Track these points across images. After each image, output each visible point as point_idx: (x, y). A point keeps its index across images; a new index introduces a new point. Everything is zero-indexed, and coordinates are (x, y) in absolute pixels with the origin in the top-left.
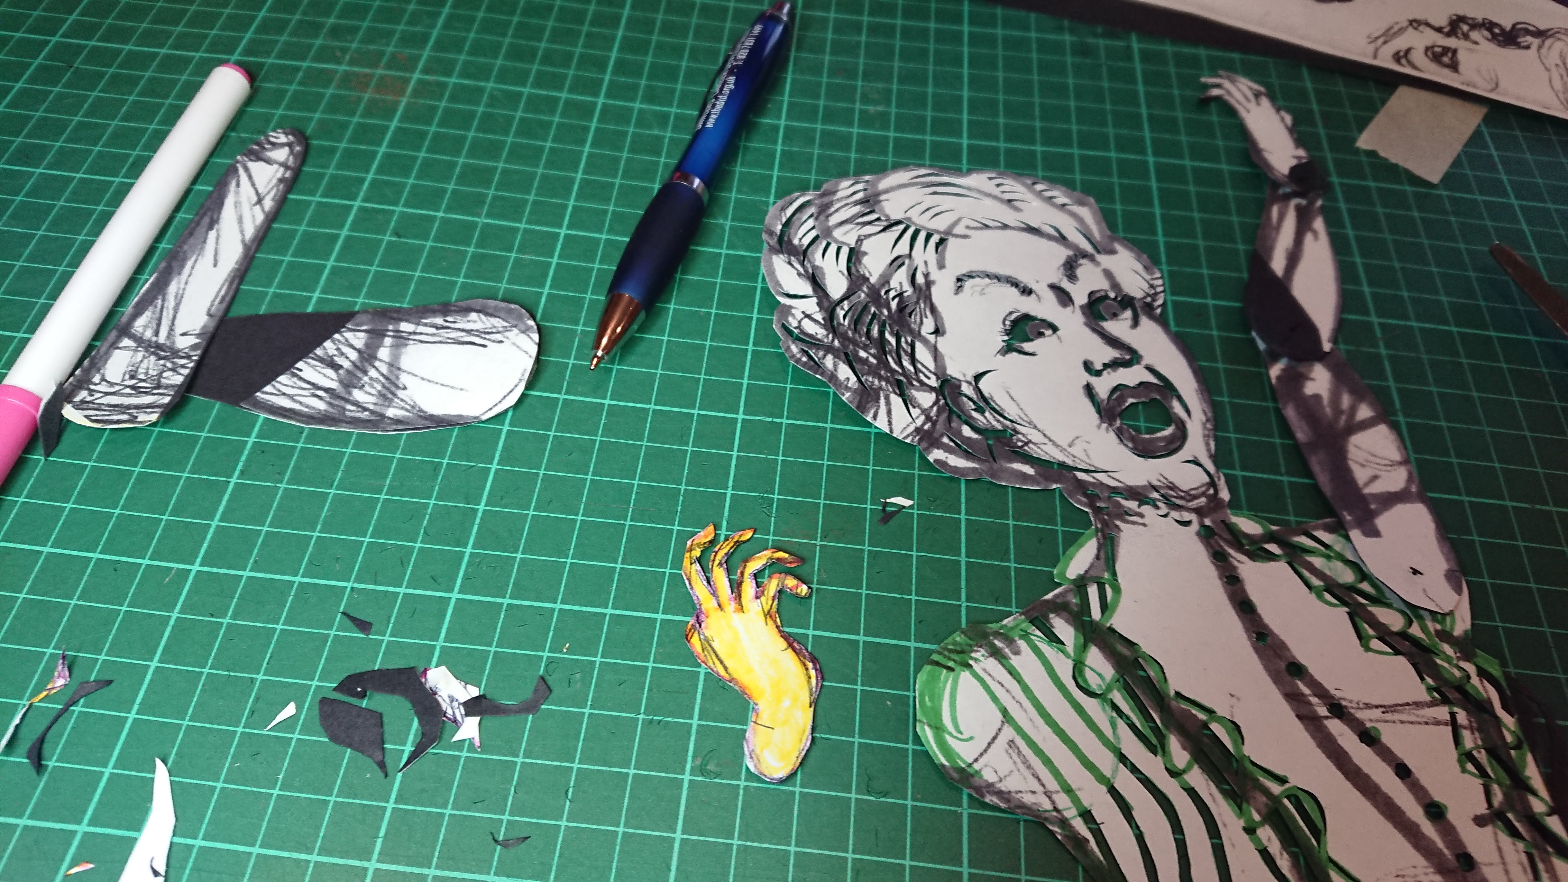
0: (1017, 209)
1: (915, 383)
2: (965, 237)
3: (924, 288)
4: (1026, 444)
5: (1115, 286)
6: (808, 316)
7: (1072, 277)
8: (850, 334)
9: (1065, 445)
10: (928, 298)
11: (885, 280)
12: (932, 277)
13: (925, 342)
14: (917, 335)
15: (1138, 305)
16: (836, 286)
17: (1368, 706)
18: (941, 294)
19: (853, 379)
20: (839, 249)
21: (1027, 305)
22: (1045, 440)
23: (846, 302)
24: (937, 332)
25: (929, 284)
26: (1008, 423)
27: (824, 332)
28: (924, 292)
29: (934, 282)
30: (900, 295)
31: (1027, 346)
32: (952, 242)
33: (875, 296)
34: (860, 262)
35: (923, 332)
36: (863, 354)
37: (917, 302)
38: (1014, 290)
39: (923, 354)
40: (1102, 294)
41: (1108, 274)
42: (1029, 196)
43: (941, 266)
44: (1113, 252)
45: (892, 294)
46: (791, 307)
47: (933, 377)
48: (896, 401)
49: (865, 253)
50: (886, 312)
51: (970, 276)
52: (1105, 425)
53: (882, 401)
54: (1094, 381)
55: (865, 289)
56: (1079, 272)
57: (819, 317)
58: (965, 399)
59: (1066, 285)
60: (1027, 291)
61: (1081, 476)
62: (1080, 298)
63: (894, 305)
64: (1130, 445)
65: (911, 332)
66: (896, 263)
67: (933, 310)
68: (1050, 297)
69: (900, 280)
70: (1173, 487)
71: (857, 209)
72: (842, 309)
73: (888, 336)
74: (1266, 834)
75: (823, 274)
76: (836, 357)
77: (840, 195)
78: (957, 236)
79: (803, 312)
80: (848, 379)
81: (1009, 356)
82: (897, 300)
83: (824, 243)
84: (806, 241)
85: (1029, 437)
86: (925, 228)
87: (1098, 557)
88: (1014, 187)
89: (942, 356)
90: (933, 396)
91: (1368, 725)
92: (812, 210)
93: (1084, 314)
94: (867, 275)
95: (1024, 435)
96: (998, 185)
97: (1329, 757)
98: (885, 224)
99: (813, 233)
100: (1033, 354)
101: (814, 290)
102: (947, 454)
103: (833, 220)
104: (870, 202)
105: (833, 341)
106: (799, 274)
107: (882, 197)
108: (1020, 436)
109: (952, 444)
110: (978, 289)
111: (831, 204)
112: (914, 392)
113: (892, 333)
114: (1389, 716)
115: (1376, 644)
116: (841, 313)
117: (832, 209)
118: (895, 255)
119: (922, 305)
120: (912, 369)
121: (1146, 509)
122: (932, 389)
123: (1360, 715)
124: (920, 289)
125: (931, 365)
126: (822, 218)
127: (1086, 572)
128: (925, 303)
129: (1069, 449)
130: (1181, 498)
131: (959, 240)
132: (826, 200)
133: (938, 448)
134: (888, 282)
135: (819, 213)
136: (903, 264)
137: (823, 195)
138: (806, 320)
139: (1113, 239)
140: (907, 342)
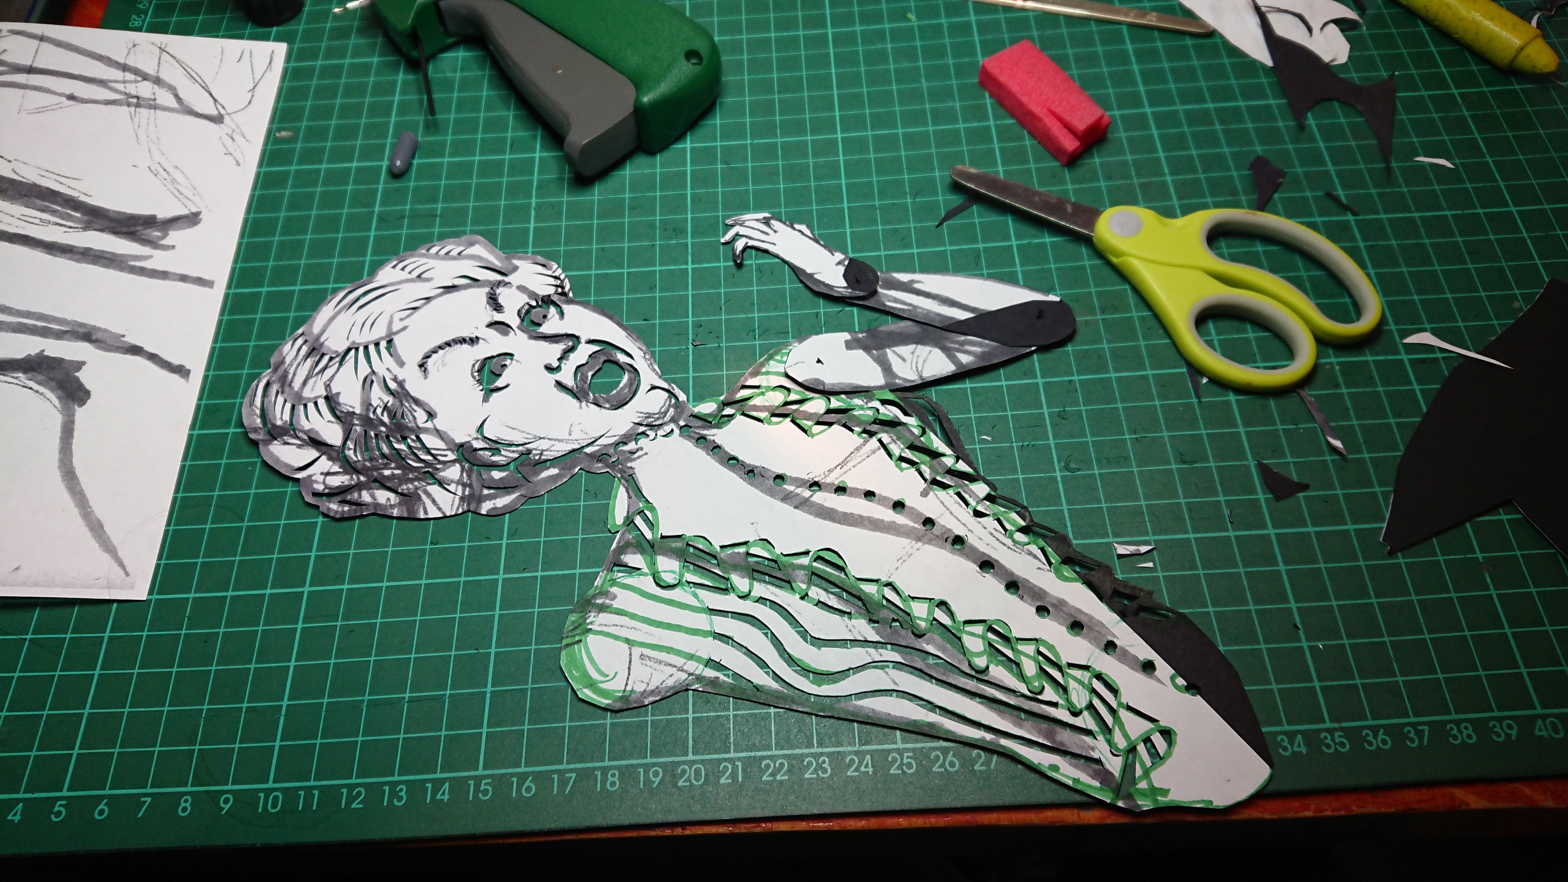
0: (428, 280)
1: (438, 466)
2: (405, 328)
3: (399, 390)
4: (541, 454)
5: (532, 295)
6: (328, 474)
7: (498, 308)
8: (368, 464)
9: (567, 437)
10: (408, 395)
11: (367, 404)
12: (400, 378)
13: (426, 430)
14: (417, 431)
15: (555, 298)
16: (333, 434)
17: (830, 471)
18: (416, 386)
19: (392, 496)
20: (316, 404)
21: (482, 351)
22: (553, 442)
23: (349, 443)
24: (431, 415)
25: (401, 384)
26: (520, 448)
27: (347, 477)
28: (401, 393)
29: (404, 380)
30: (386, 407)
31: (499, 383)
32: (396, 339)
33: (367, 422)
34: (339, 404)
35: (420, 426)
36: (387, 473)
37: (402, 404)
38: (465, 346)
39: (430, 441)
40: (527, 307)
41: (522, 289)
42: (432, 263)
43: (401, 364)
44: (515, 268)
45: (379, 411)
46: (310, 476)
47: (449, 453)
48: (434, 489)
49: (338, 394)
50: (383, 429)
51: (427, 357)
52: (584, 404)
53: (424, 497)
54: (558, 376)
55: (356, 422)
56: (501, 300)
57: (336, 468)
58: (481, 452)
59: (498, 317)
60: (473, 341)
61: (588, 450)
62: (514, 321)
63: (386, 419)
64: (607, 406)
65: (411, 430)
66: (367, 383)
67: (417, 402)
68: (492, 333)
69: (378, 396)
70: (649, 415)
71: (309, 362)
72: (350, 449)
73: (396, 446)
74: (816, 593)
75: (317, 433)
76: (368, 489)
77: (288, 360)
78: (398, 332)
79: (322, 474)
80: (388, 499)
81: (491, 399)
82: (385, 413)
83: (302, 408)
84: (287, 417)
85: (540, 448)
86: (371, 342)
87: (630, 497)
88: (417, 262)
89: (445, 433)
90: (458, 466)
91: (836, 483)
92: (275, 388)
93: (523, 331)
94: (351, 410)
95: (536, 449)
96: (403, 269)
97: (824, 519)
98: (337, 359)
99: (288, 406)
100: (507, 386)
101: (318, 450)
102: (493, 501)
103: (297, 385)
104: (316, 350)
105: (358, 479)
106: (299, 446)
107: (322, 340)
108: (534, 452)
109: (492, 491)
110: (440, 362)
111: (286, 372)
112: (442, 474)
113: (398, 442)
114: (845, 469)
115: (817, 429)
116: (351, 453)
117: (290, 376)
118: (361, 378)
119: (407, 404)
120: (429, 458)
121: (643, 442)
122: (453, 462)
123: (828, 480)
124: (398, 393)
125: (442, 445)
126: (287, 389)
127: (628, 512)
128: (407, 401)
129: (571, 438)
130: (658, 419)
131: (401, 334)
132: (280, 372)
133: (485, 502)
134: (371, 404)
135: (282, 386)
136: (372, 382)
137: (276, 370)
138: (328, 478)
139: (509, 259)
140: (413, 440)
